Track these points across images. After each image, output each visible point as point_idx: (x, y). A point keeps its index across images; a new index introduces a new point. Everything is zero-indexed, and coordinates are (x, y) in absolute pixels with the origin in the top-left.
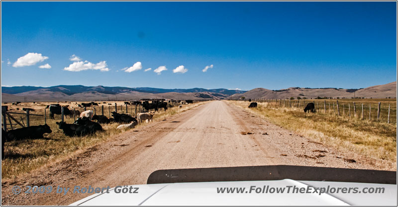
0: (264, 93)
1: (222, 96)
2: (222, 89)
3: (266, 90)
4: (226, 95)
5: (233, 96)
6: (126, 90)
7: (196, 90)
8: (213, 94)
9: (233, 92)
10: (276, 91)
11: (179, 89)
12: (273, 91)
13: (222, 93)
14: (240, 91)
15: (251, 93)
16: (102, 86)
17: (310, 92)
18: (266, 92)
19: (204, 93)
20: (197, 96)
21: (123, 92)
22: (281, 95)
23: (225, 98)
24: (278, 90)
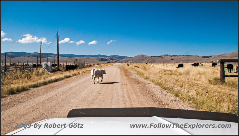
0: (145, 58)
1: (116, 60)
2: (116, 56)
3: (146, 56)
4: (118, 59)
5: (123, 60)
6: (52, 55)
7: (99, 56)
8: (110, 59)
9: (123, 57)
10: (154, 57)
11: (88, 55)
12: (152, 56)
13: (116, 58)
14: (128, 57)
15: (136, 58)
16: (37, 53)
17: (178, 57)
18: (147, 57)
19: (104, 58)
20: (98, 60)
21: (51, 57)
22: (158, 60)
23: (118, 61)
24: (155, 56)
